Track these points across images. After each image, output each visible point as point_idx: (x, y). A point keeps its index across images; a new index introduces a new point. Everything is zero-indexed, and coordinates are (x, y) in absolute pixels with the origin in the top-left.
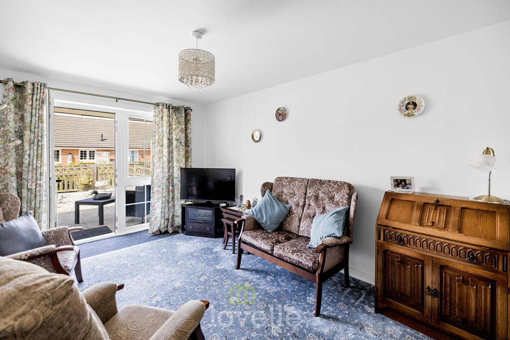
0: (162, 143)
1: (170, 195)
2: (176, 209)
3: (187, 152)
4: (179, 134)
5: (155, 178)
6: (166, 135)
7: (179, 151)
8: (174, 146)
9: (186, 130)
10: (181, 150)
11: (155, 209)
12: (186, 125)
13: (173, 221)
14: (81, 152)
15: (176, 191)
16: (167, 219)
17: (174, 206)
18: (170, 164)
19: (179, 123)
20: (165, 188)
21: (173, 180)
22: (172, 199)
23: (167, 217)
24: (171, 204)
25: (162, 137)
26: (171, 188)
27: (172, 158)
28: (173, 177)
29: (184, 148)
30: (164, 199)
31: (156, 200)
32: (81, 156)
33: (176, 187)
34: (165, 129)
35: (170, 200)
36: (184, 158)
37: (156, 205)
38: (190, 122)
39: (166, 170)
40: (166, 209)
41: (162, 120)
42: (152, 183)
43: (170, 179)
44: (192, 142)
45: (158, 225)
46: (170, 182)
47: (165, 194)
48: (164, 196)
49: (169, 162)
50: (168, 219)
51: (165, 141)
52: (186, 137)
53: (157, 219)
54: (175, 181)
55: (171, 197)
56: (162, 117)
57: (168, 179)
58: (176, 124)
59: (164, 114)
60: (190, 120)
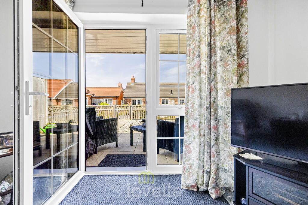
0: (200, 52)
1: (212, 134)
2: (222, 158)
3: (240, 66)
4: (226, 39)
5: (191, 105)
6: (205, 40)
7: (226, 65)
8: (218, 59)
9: (238, 30)
10: (230, 62)
11: (190, 152)
12: (238, 21)
13: (217, 177)
14: (162, 100)
15: (221, 129)
16: (207, 172)
17: (218, 153)
18: (212, 84)
19: (226, 21)
20: (203, 121)
21: (216, 110)
22: (216, 140)
23: (206, 168)
24: (213, 149)
25: (199, 42)
26: (213, 123)
27: (215, 75)
28: (217, 105)
29: (235, 58)
30: (202, 139)
31: (191, 139)
32: (162, 102)
33: (221, 122)
34: (204, 30)
35: (213, 142)
36: (235, 75)
37: (191, 146)
38: (245, 14)
39: (205, 94)
40: (206, 155)
41: (199, 17)
42: (187, 113)
43: (212, 108)
44: (249, 48)
45: (195, 177)
46: (212, 114)
47: (205, 131)
48: (202, 134)
49: (210, 82)
50: (209, 173)
51: (205, 49)
52: (239, 41)
53: (193, 167)
54: (220, 112)
55: (213, 137)
56: (199, 12)
57: (209, 108)
58: (220, 25)
59: (202, 7)
60: (246, 11)
